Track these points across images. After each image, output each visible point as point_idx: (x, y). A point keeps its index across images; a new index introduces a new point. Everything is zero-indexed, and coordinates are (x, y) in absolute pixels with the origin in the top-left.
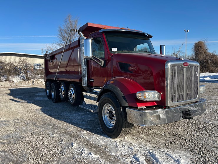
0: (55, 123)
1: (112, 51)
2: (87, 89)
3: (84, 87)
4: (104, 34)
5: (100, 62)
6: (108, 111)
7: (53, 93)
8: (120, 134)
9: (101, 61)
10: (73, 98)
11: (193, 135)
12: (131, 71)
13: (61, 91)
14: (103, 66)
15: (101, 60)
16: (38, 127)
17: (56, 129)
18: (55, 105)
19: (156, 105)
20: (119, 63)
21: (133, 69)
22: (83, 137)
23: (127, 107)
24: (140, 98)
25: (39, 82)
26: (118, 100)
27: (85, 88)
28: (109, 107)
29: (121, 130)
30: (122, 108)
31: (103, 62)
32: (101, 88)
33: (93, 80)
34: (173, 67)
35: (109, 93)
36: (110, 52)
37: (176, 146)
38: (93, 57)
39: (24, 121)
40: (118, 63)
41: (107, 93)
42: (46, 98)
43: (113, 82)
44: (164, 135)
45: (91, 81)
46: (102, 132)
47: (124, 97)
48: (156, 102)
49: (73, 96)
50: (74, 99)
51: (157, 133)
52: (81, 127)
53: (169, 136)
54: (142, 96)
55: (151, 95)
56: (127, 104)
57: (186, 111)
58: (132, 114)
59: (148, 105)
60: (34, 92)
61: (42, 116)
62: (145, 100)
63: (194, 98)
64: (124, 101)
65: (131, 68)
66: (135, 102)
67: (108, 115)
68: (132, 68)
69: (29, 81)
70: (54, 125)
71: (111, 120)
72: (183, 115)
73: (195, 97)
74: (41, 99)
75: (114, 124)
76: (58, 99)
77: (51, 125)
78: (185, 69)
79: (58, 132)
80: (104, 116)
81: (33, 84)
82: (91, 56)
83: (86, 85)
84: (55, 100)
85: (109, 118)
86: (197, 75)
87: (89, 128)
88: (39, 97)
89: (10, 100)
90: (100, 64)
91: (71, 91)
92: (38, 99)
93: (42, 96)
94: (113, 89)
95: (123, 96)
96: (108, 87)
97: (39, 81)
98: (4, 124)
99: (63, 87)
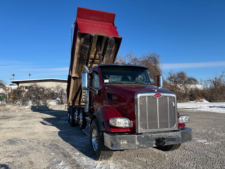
0: (59, 144)
1: (105, 82)
2: (89, 115)
3: (86, 113)
4: (100, 69)
6: (96, 136)
7: (71, 117)
9: (96, 91)
11: (175, 165)
13: (75, 116)
14: (97, 94)
19: (130, 131)
20: (107, 93)
22: (73, 157)
23: (104, 132)
24: (112, 124)
29: (101, 152)
31: (97, 92)
34: (142, 98)
36: (103, 83)
42: (68, 122)
45: (91, 107)
47: (103, 123)
48: (130, 128)
49: (81, 120)
50: (82, 123)
52: (78, 149)
53: (150, 163)
54: (114, 122)
55: (122, 122)
56: (104, 130)
57: (159, 139)
62: (116, 126)
63: (171, 127)
67: (96, 139)
68: (114, 98)
69: (63, 105)
72: (156, 142)
73: (173, 126)
74: (64, 122)
76: (74, 124)
77: (56, 146)
78: (157, 100)
79: (57, 151)
81: (65, 108)
82: (87, 87)
83: (88, 111)
85: (96, 142)
86: (174, 105)
89: (40, 123)
90: (95, 93)
91: (80, 116)
92: (61, 122)
93: (65, 120)
94: (97, 115)
98: (21, 142)
99: (77, 112)
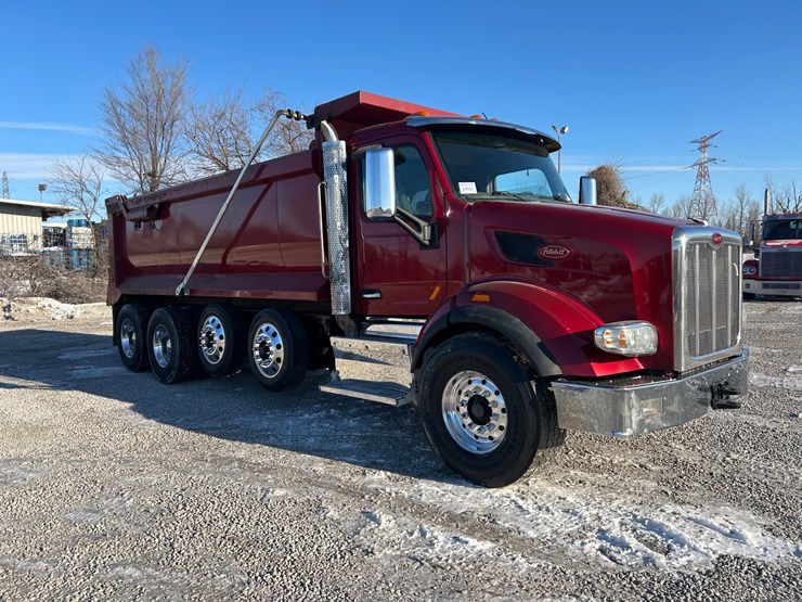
0: (241, 454)
1: (462, 192)
2: (349, 326)
3: (338, 320)
4: (429, 135)
5: (419, 229)
6: (467, 399)
7: (158, 348)
8: (525, 471)
9: (424, 227)
10: (278, 360)
11: (724, 461)
12: (548, 261)
13: (210, 338)
14: (427, 242)
15: (422, 223)
16: (185, 472)
17: (260, 471)
18: (179, 393)
19: (643, 368)
20: (497, 233)
21: (556, 252)
22: (388, 490)
24: (609, 346)
25: (32, 309)
26: (515, 357)
27: (343, 323)
28: (470, 382)
29: (534, 455)
30: (533, 384)
31: (427, 230)
32: (424, 321)
33: (379, 292)
34: (690, 246)
35: (476, 335)
36: (455, 196)
37: (696, 494)
38: (398, 211)
39: (103, 455)
40: (492, 232)
41: (464, 336)
42: (121, 370)
43: (486, 298)
44: (641, 466)
45: (368, 296)
46: (440, 471)
47: (542, 345)
48: (642, 358)
49: (277, 353)
50: (280, 365)
51: (615, 462)
53: (657, 468)
54: (615, 339)
55: (637, 337)
56: (556, 370)
57: (720, 385)
58: (576, 402)
59: (622, 369)
60: (39, 346)
61: (161, 432)
62: (624, 351)
63: (732, 345)
64: (546, 361)
65: (547, 251)
66: (586, 360)
67: (464, 409)
68: (551, 252)
70: (240, 461)
71: (478, 427)
72: (713, 397)
73: (734, 341)
74: (99, 372)
75: (491, 438)
76: (189, 367)
77: (232, 462)
78: (714, 255)
79: (277, 482)
80: (449, 416)
81: (7, 318)
82: (393, 210)
83: (349, 311)
84: (174, 373)
85: (468, 421)
86: (737, 274)
87: (382, 461)
88: (80, 364)
90: (421, 236)
91: (264, 335)
92: (83, 372)
94: (494, 320)
95: (538, 344)
96: (472, 315)
97: (31, 303)
98: (31, 471)
99: (218, 321)
